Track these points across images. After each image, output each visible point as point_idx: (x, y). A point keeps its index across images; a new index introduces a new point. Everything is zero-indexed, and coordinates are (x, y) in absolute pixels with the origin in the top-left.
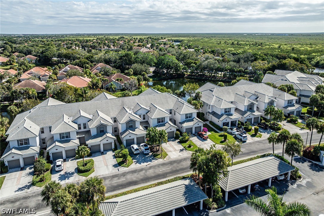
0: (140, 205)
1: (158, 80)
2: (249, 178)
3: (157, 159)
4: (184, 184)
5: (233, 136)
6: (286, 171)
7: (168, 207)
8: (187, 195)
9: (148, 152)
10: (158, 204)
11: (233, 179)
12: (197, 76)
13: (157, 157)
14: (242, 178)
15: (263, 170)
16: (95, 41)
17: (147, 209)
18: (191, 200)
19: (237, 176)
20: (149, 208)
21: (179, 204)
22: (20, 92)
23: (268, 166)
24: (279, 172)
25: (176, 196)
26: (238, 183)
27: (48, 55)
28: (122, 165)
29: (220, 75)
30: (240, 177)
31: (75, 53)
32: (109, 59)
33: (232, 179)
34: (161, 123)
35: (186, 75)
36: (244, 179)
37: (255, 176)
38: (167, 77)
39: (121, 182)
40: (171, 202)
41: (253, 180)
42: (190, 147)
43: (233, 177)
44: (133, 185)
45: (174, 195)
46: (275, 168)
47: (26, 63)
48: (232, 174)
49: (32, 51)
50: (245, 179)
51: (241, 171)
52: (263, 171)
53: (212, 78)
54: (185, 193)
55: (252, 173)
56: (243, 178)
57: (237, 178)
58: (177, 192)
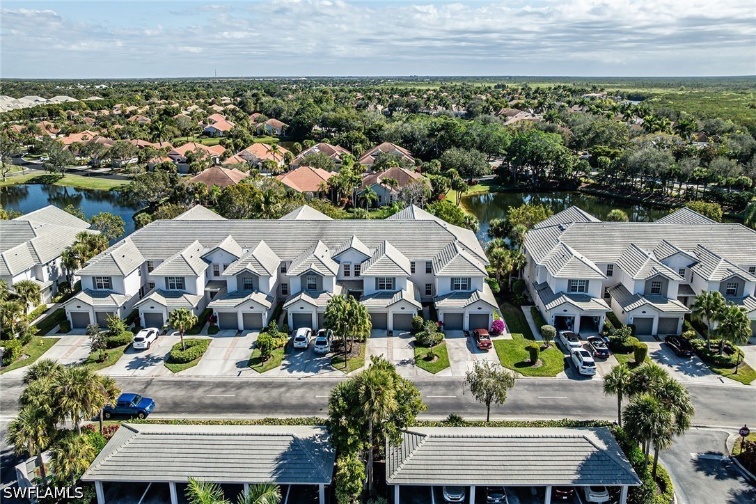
0: (176, 451)
1: (504, 191)
2: (471, 467)
3: (333, 370)
4: (292, 436)
5: (566, 356)
6: (603, 483)
7: (228, 475)
8: (285, 462)
9: (321, 349)
10: (211, 460)
11: (424, 458)
12: (611, 190)
13: (336, 365)
14: (449, 462)
15: (527, 458)
16: (432, 92)
17: (182, 464)
18: (287, 475)
19: (442, 453)
20: (189, 464)
21: (255, 475)
22: (188, 189)
23: (551, 453)
24: (577, 477)
25: (258, 457)
26: (430, 472)
27: (305, 120)
28: (252, 366)
29: (674, 193)
30: (447, 458)
31: (353, 118)
32: (412, 136)
33: (420, 458)
34: (385, 290)
35: (583, 185)
36: (456, 467)
37: (495, 468)
38: (532, 185)
39: (222, 399)
40: (241, 465)
41: (481, 477)
42: (428, 359)
43: (426, 453)
44: (238, 412)
45: (257, 452)
46: (572, 463)
47: (246, 135)
48: (429, 444)
49: (283, 111)
50: (460, 467)
51: (460, 444)
52: (526, 463)
53: (650, 198)
54: (284, 456)
55: (489, 458)
56: (453, 462)
57: (439, 458)
58: (268, 447)
